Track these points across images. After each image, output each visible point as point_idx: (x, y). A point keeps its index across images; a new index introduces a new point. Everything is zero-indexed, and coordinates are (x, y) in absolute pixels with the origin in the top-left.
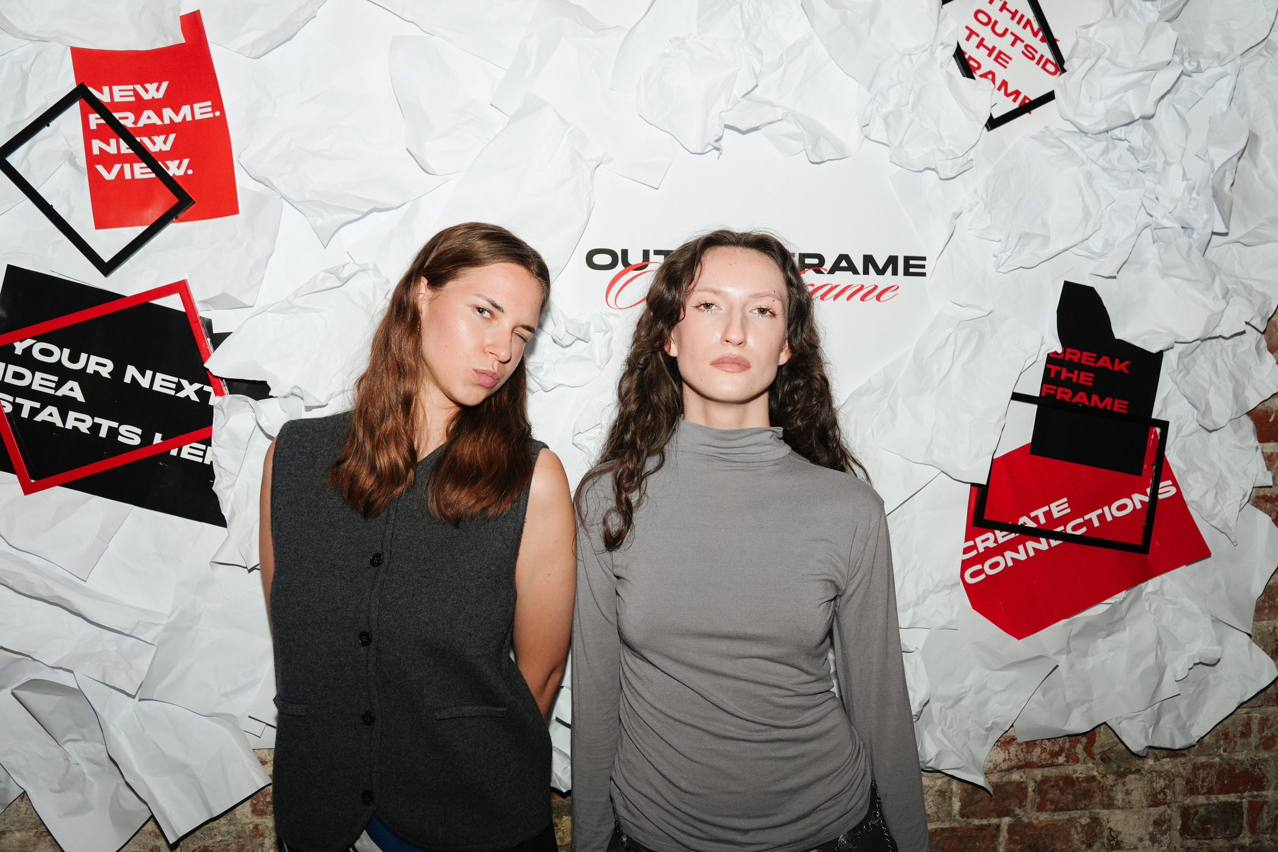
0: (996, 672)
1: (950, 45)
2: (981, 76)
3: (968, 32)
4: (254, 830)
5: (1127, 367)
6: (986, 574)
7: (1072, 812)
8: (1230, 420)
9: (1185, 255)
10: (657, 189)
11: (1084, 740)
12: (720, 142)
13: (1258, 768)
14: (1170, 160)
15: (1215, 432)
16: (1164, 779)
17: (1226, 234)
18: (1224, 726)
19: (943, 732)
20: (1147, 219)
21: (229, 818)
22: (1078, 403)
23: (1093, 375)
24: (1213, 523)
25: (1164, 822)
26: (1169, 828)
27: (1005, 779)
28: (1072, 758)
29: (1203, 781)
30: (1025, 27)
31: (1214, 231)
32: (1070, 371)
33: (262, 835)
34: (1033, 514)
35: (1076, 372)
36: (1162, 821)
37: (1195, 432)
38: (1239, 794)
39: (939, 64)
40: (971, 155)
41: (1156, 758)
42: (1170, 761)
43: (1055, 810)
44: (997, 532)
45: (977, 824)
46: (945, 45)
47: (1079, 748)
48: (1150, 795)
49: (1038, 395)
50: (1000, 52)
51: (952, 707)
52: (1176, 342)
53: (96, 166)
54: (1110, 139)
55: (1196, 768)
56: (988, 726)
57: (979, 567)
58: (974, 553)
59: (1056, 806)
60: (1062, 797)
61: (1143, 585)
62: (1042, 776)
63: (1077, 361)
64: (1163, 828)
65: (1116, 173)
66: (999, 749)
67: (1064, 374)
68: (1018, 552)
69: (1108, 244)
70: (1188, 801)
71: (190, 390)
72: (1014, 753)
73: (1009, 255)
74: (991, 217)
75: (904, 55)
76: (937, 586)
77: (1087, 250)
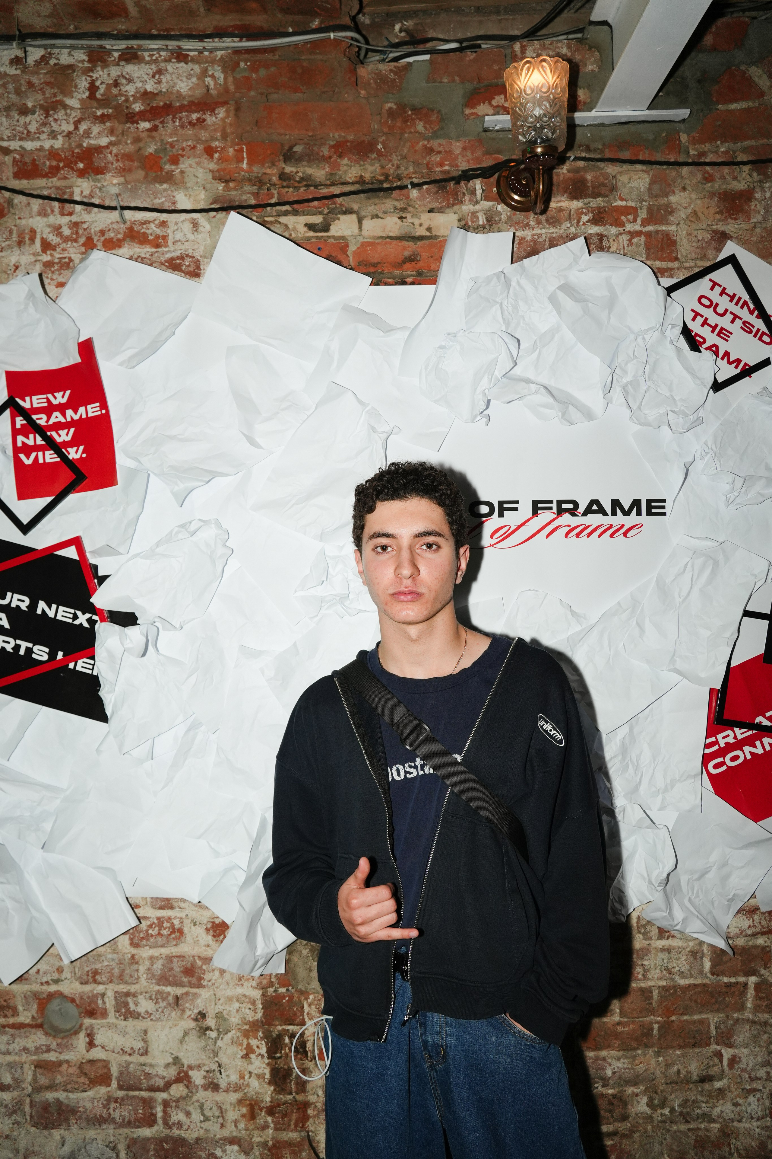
0: (737, 850)
2: (706, 349)
3: (694, 314)
4: (132, 958)
6: (728, 766)
19: (690, 901)
21: (111, 947)
27: (750, 943)
30: (742, 307)
33: (137, 963)
34: (767, 715)
39: (670, 340)
40: (702, 413)
44: (736, 729)
45: (726, 981)
46: (673, 326)
49: (769, 612)
50: (722, 329)
51: (698, 879)
53: (20, 455)
56: (730, 897)
57: (721, 760)
58: (717, 747)
66: (744, 917)
68: (755, 747)
71: (83, 619)
72: (758, 921)
73: (736, 495)
74: (721, 464)
75: (638, 335)
76: (682, 775)
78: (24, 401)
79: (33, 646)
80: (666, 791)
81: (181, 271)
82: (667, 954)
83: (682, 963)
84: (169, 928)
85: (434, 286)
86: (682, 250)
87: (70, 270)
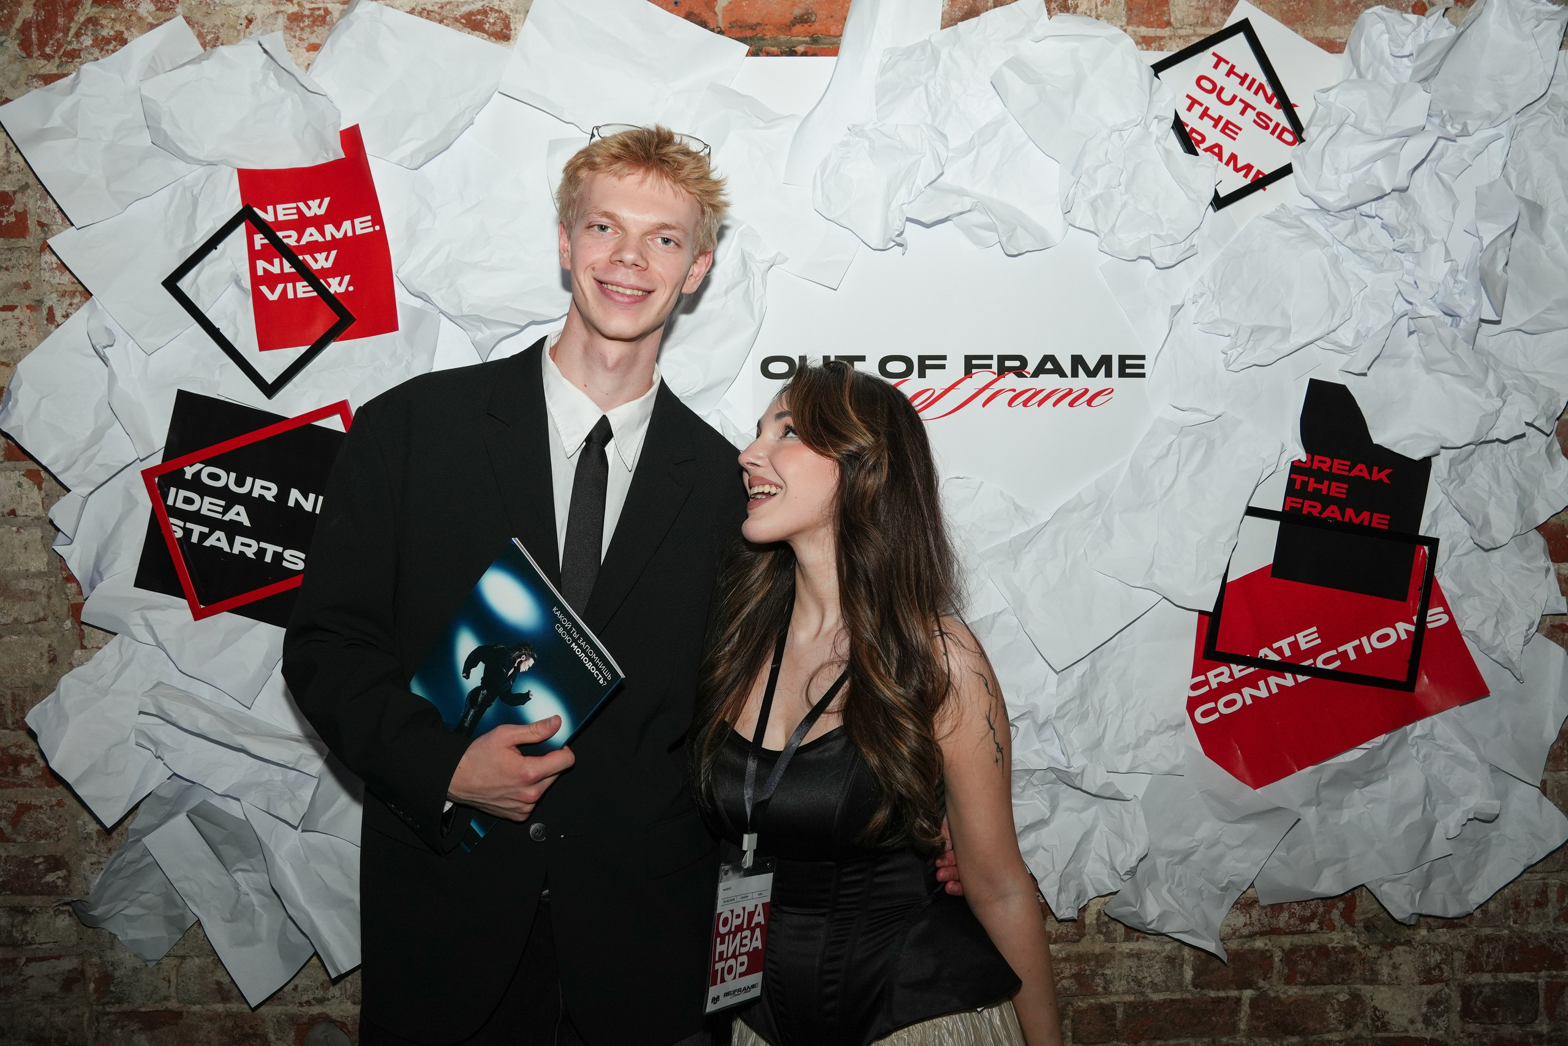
0: (1232, 825)
1: (1166, 118)
2: (1206, 150)
3: (1190, 101)
5: (1387, 476)
6: (1220, 713)
7: (1327, 986)
8: (1514, 536)
9: (1450, 348)
10: (835, 289)
11: (1341, 905)
13: (1557, 943)
14: (1435, 237)
15: (1495, 551)
16: (1440, 953)
18: (1513, 893)
19: (1169, 890)
20: (1405, 307)
22: (1328, 518)
23: (1346, 486)
24: (1494, 656)
25: (1441, 1002)
26: (1447, 1010)
27: (1246, 946)
28: (1327, 925)
29: (1488, 956)
30: (1256, 93)
31: (1483, 318)
32: (1319, 481)
34: (1275, 646)
35: (1326, 483)
36: (1438, 1001)
37: (1470, 551)
38: (1534, 973)
39: (1155, 137)
40: (1195, 239)
41: (1430, 928)
42: (1447, 932)
43: (1306, 984)
44: (1233, 666)
45: (1213, 996)
46: (1160, 119)
47: (1335, 914)
48: (1422, 971)
49: (1280, 510)
50: (1228, 122)
51: (1180, 862)
52: (1443, 448)
53: (261, 287)
54: (1358, 217)
55: (1479, 941)
56: (1224, 885)
57: (1212, 705)
58: (1206, 689)
59: (1308, 979)
60: (1315, 970)
61: (1408, 727)
62: (1291, 945)
63: (1327, 470)
64: (1439, 1009)
65: (1367, 255)
66: (1238, 912)
67: (1312, 485)
68: (1258, 688)
69: (1360, 336)
70: (1470, 979)
72: (1257, 917)
73: (1241, 351)
74: (1221, 308)
75: (1113, 131)
76: (1159, 726)
77: (1334, 343)
78: (266, 212)
79: (283, 551)
80: (1137, 746)
81: (483, 31)
82: (1136, 960)
83: (1155, 973)
85: (834, 59)
86: (1177, 12)
87: (327, 27)
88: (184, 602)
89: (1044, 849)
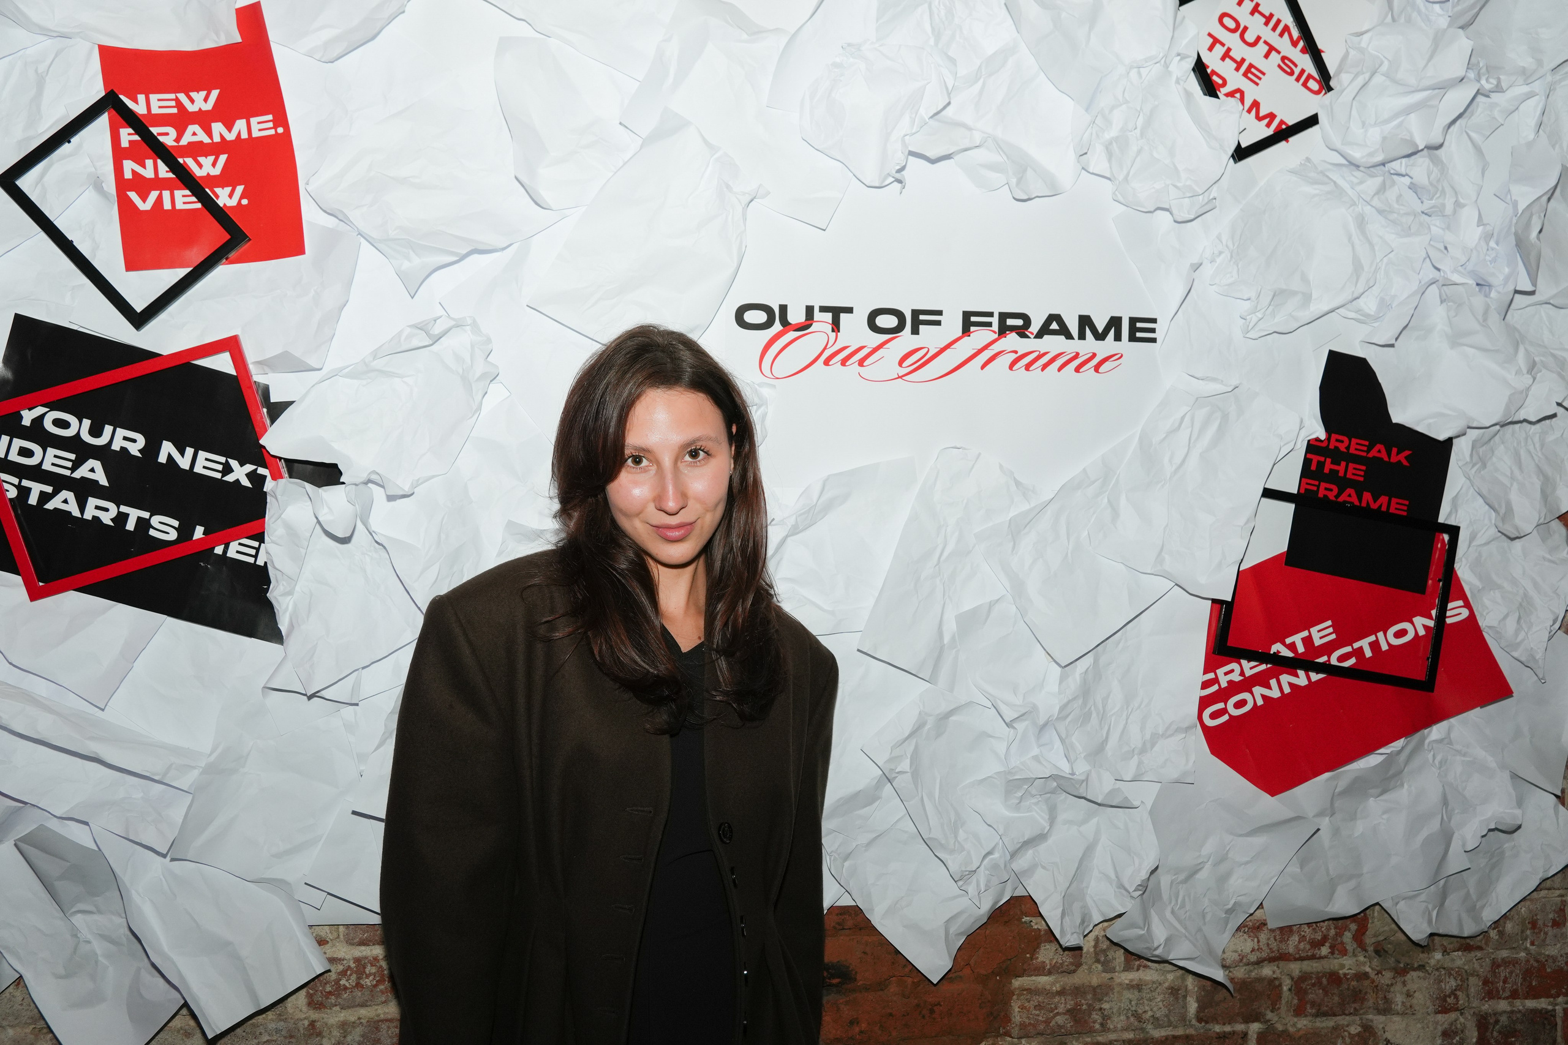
0: (1241, 838)
1: (1188, 57)
2: (1227, 95)
3: (1211, 40)
4: (310, 1027)
5: (1407, 458)
6: (1229, 715)
7: (1338, 1018)
8: (1537, 526)
9: (1480, 318)
10: (824, 230)
11: (1353, 927)
12: (902, 173)
14: (1462, 201)
15: (1518, 540)
16: (1455, 978)
17: (1532, 293)
18: (1531, 911)
19: (1173, 912)
20: (1432, 274)
21: (278, 1012)
22: (1345, 502)
23: (1364, 468)
24: (1515, 654)
25: (1456, 1033)
26: (1462, 1041)
27: (1253, 974)
28: (1339, 949)
29: (1505, 982)
30: (1281, 35)
31: (1517, 289)
32: (1336, 462)
33: (320, 1034)
34: (1288, 641)
35: (1343, 464)
36: (1453, 1031)
37: (1491, 541)
38: (1552, 999)
39: (1174, 79)
40: (1214, 193)
41: (1445, 951)
42: (1463, 955)
43: (1317, 1015)
44: (1244, 662)
45: (1218, 1031)
46: (1183, 57)
47: (1348, 937)
48: (1437, 998)
49: (1296, 492)
50: (1251, 66)
51: (1184, 881)
52: (1469, 427)
53: (129, 193)
54: (1386, 174)
55: (1495, 965)
56: (1229, 907)
57: (1221, 706)
58: (1215, 688)
59: (1319, 1010)
60: (1326, 999)
61: (1426, 731)
62: (1300, 972)
63: (1345, 450)
64: (1455, 1041)
65: (1394, 216)
66: (1246, 936)
67: (1328, 466)
68: (1269, 687)
69: (1384, 305)
70: (1486, 1007)
71: (240, 473)
72: (1265, 941)
73: (1260, 317)
74: (1238, 269)
75: (1131, 68)
76: (1167, 729)
77: (1358, 311)
78: (136, 102)
79: (151, 517)
80: (1143, 751)
82: (1136, 992)
83: (1157, 1006)
84: (374, 975)
88: (18, 579)
89: (1044, 868)
